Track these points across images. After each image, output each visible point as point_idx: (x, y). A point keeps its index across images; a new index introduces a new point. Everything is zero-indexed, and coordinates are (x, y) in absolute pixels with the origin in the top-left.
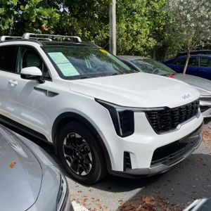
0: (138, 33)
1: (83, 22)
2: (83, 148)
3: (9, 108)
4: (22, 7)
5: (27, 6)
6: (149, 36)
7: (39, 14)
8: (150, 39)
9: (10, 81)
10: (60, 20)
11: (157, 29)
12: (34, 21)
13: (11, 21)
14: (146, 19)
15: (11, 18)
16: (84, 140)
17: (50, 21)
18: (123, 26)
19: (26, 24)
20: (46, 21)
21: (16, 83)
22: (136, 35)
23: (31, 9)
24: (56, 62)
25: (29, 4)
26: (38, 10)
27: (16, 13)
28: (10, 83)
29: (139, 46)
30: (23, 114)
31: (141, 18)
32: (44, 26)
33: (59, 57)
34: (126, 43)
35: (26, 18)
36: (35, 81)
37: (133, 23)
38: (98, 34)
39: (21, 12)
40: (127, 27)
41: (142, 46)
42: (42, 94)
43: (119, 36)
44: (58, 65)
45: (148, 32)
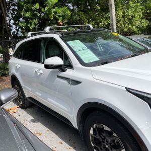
0: (133, 17)
1: (89, 15)
2: (113, 141)
3: (37, 93)
4: (42, 10)
5: (46, 8)
6: (142, 19)
7: (56, 13)
8: (143, 21)
9: (36, 70)
10: (71, 16)
11: (148, 11)
12: (52, 19)
13: (36, 21)
14: (139, 4)
15: (36, 19)
16: (114, 134)
17: (64, 17)
18: (121, 13)
19: (47, 22)
20: (61, 18)
21: (41, 71)
22: (132, 19)
23: (49, 10)
24: (75, 50)
25: (48, 6)
26: (54, 10)
27: (39, 15)
28: (36, 72)
29: (134, 27)
30: (49, 99)
31: (135, 5)
32: (59, 21)
33: (77, 45)
34: (123, 26)
35: (46, 18)
36: (58, 70)
37: (128, 9)
38: (101, 22)
39: (42, 15)
40: (124, 13)
41: (137, 27)
42: (65, 82)
43: (118, 21)
44: (78, 53)
45: (141, 15)
